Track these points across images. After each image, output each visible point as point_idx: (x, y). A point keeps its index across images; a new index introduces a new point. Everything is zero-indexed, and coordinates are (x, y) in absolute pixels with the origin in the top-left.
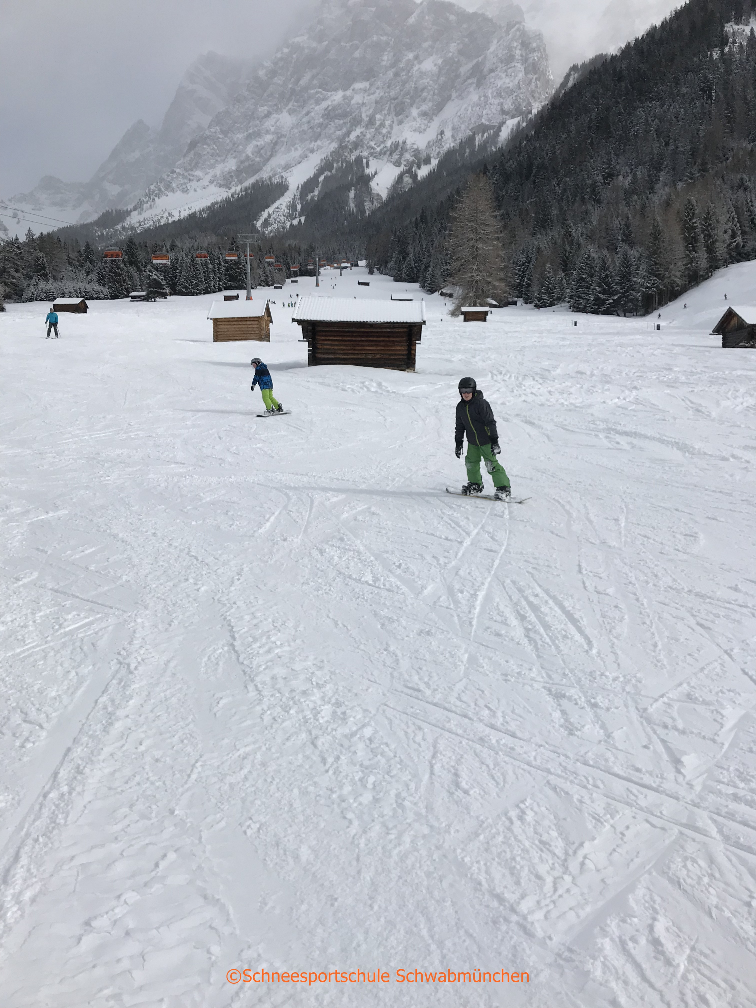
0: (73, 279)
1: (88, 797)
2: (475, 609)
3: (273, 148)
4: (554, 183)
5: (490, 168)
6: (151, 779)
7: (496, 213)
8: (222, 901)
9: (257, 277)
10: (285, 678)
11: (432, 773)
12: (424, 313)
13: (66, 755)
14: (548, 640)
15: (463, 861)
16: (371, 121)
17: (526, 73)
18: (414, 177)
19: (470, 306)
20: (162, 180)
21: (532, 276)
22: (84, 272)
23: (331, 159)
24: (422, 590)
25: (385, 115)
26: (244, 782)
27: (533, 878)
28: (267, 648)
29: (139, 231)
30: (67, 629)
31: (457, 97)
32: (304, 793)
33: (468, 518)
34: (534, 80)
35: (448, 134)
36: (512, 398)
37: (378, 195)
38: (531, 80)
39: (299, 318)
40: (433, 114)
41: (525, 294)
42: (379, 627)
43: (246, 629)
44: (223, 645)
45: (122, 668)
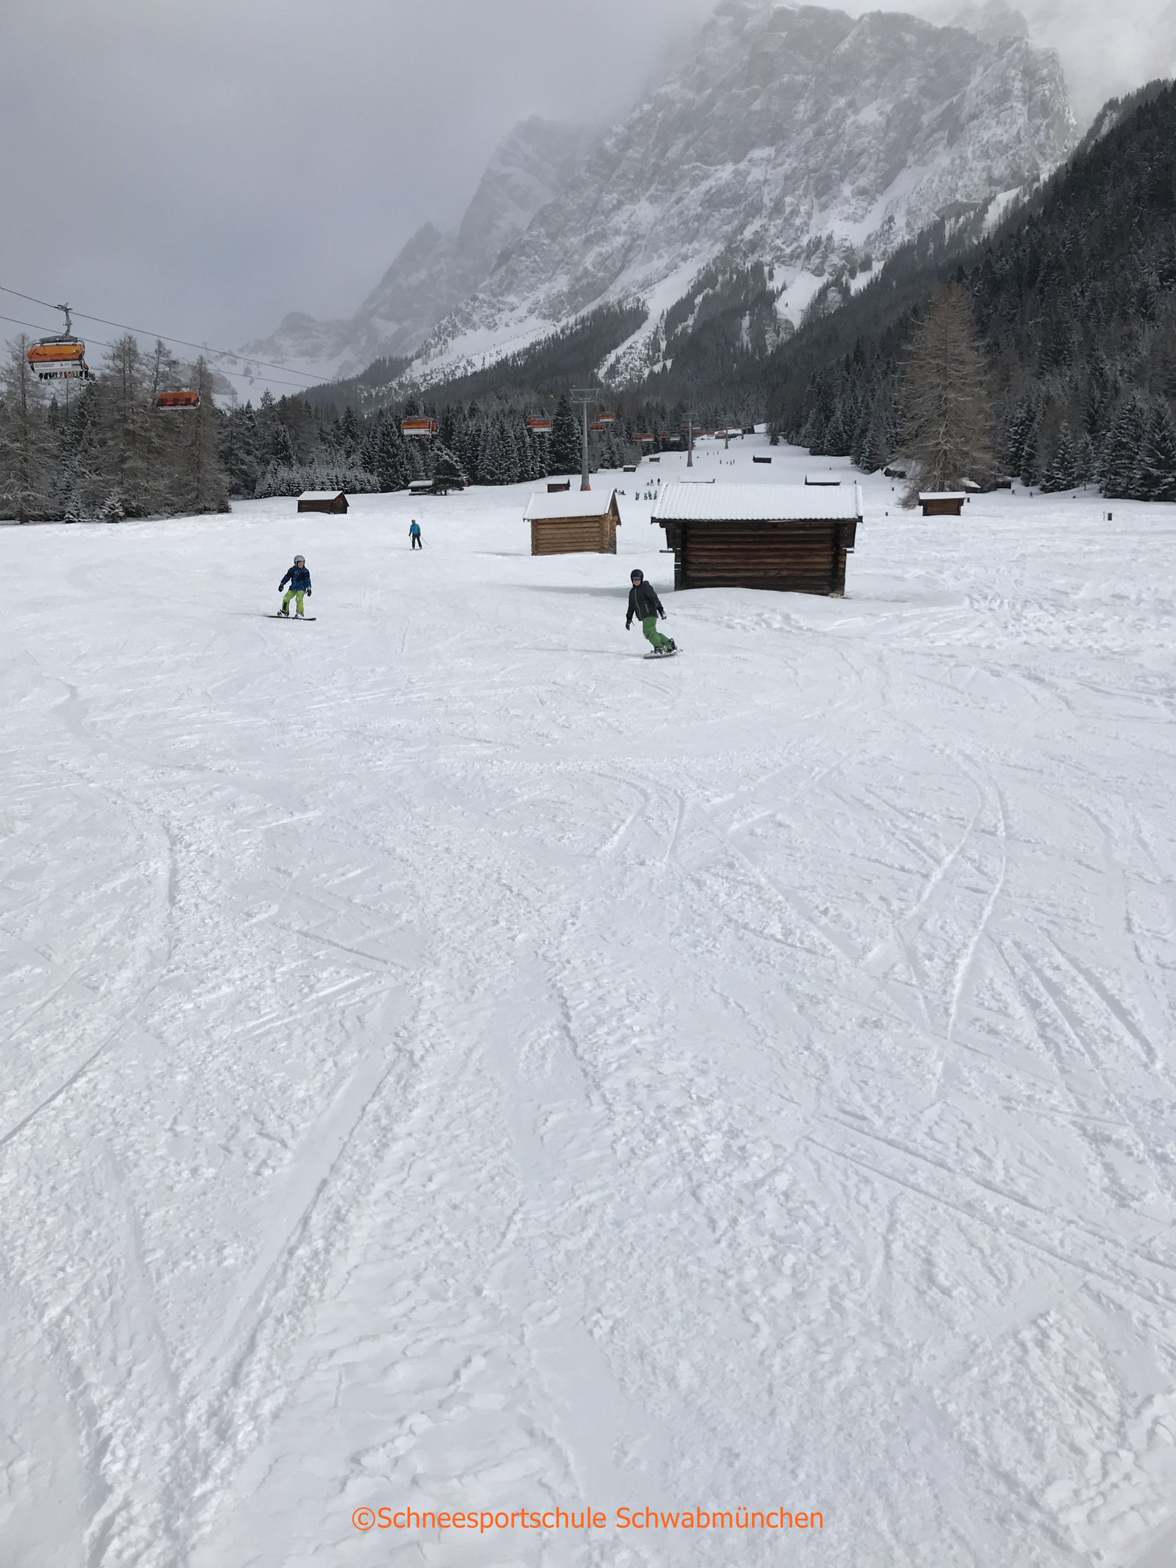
0: (328, 463)
1: (353, 1258)
2: (954, 987)
3: (625, 256)
4: (1076, 289)
5: (968, 272)
6: (447, 1236)
7: (977, 344)
8: (558, 1441)
9: (597, 455)
10: (649, 1086)
11: (888, 1256)
12: (861, 503)
13: (320, 1190)
14: (1078, 1044)
15: (945, 1410)
16: (778, 208)
17: (1031, 116)
18: (845, 290)
19: (933, 490)
20: (458, 311)
21: (1036, 441)
22: (343, 452)
23: (713, 269)
24: (865, 953)
25: (800, 196)
26: (587, 1249)
27: (1066, 1450)
28: (618, 1035)
29: (423, 390)
30: (321, 994)
31: (915, 162)
32: (682, 1275)
33: (936, 835)
34: (1043, 128)
35: (900, 221)
36: (1005, 639)
37: (787, 322)
38: (1039, 129)
39: (662, 517)
40: (877, 191)
41: (1025, 470)
42: (795, 1010)
43: (586, 1004)
44: (553, 1028)
45: (402, 1058)
